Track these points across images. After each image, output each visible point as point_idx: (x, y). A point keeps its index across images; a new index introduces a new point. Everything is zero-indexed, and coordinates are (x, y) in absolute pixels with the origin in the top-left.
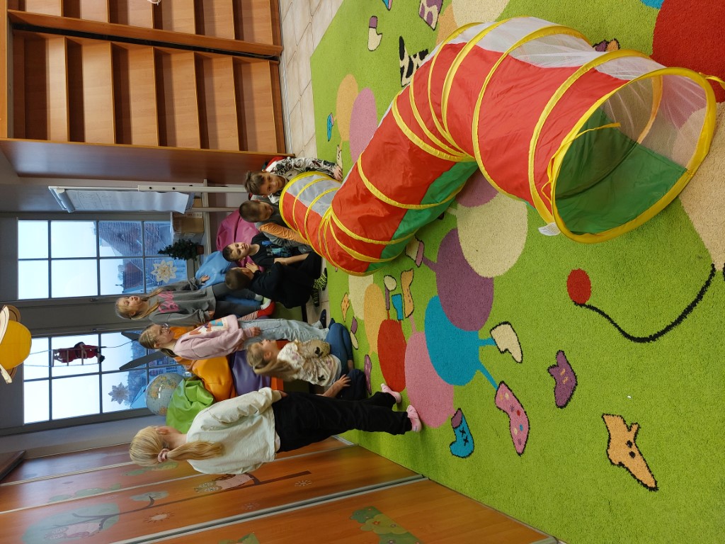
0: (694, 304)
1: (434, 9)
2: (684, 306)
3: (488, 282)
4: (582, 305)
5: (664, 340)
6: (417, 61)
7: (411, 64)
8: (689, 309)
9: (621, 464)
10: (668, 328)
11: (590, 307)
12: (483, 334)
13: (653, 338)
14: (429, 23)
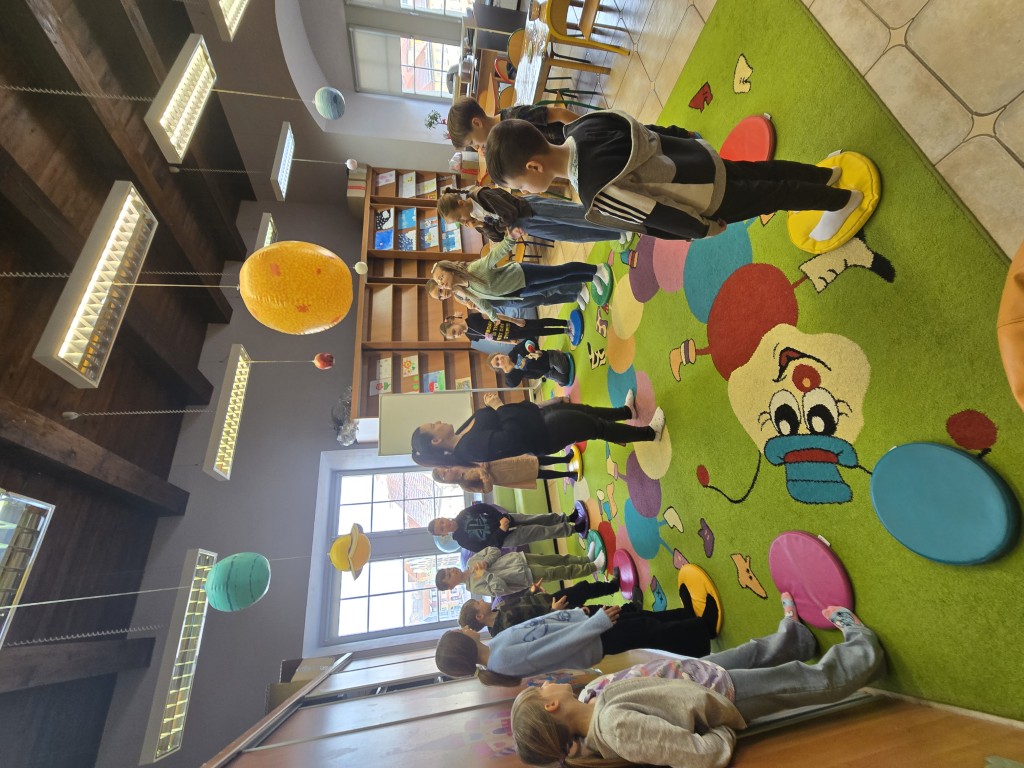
0: (757, 474)
1: (604, 327)
2: (753, 478)
3: (657, 483)
4: (706, 486)
5: (749, 498)
6: (598, 355)
7: (596, 357)
8: (755, 478)
9: (747, 586)
10: (749, 491)
11: (711, 487)
12: (659, 518)
13: (743, 499)
14: (602, 334)
